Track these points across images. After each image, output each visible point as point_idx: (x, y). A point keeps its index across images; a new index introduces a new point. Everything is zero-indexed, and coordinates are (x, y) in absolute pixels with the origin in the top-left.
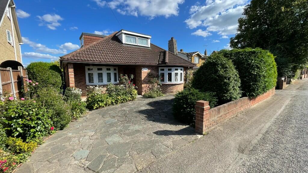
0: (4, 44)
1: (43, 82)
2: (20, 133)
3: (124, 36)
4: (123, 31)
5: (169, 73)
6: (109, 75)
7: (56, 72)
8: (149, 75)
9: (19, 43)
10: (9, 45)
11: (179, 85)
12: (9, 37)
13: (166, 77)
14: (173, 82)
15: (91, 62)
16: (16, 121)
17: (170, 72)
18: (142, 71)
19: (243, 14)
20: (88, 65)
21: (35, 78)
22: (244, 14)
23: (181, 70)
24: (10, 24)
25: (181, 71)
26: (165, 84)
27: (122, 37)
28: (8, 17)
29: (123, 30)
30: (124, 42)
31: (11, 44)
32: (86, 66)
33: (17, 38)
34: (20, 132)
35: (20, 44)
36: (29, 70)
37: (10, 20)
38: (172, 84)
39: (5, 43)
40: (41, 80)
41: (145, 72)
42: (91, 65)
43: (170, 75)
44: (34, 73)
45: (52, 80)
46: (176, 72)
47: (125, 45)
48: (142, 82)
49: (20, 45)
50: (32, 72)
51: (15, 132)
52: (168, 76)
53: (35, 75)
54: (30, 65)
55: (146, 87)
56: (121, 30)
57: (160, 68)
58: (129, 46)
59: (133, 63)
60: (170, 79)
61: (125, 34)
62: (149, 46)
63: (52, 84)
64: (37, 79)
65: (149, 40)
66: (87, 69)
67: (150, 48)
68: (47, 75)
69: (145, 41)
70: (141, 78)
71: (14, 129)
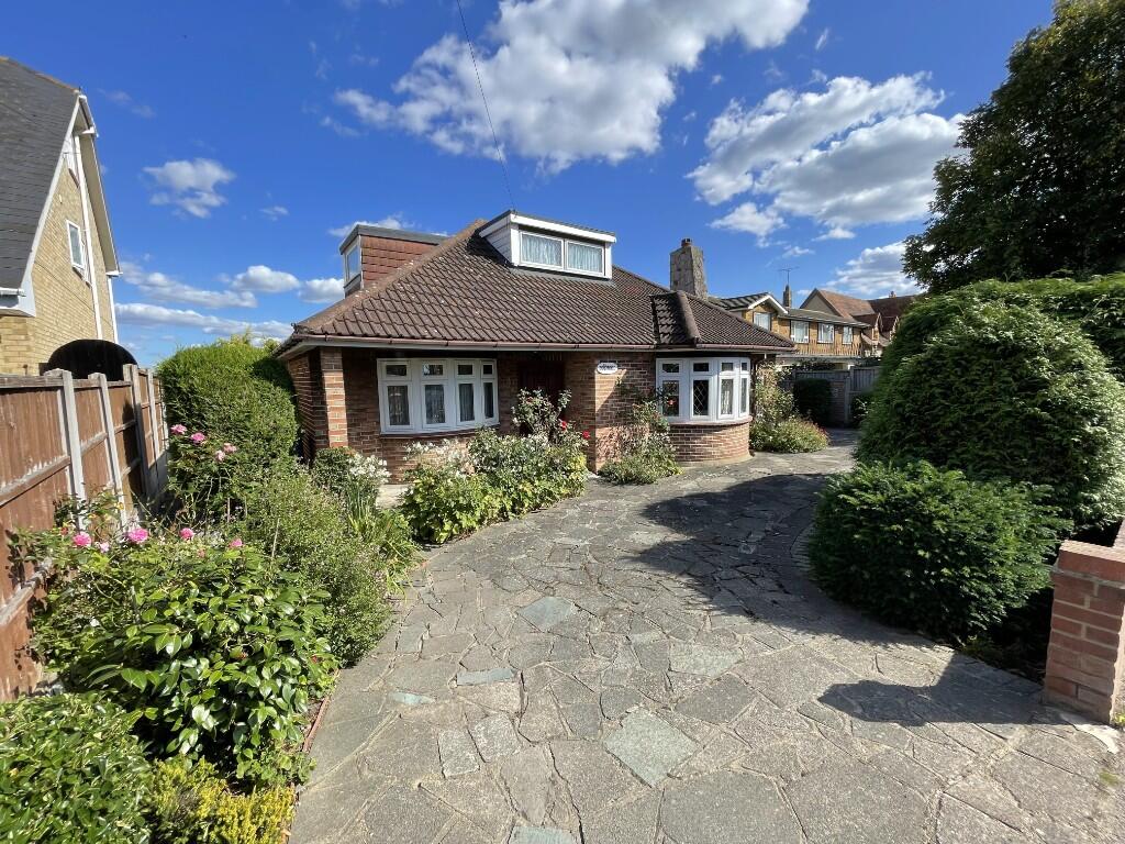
0: (61, 275)
1: (230, 429)
2: (206, 731)
3: (515, 235)
4: (514, 218)
5: (696, 383)
6: (466, 392)
7: (275, 386)
8: (622, 391)
9: (107, 270)
10: (76, 277)
11: (737, 429)
12: (76, 248)
13: (688, 398)
14: (716, 416)
15: (398, 344)
16: (182, 667)
17: (701, 376)
18: (597, 377)
19: (957, 145)
20: (390, 353)
21: (199, 415)
22: (964, 145)
23: (744, 366)
24: (76, 198)
25: (744, 372)
26: (683, 427)
27: (510, 243)
28: (70, 171)
29: (514, 212)
30: (516, 258)
31: (80, 276)
32: (378, 360)
33: (100, 254)
34: (202, 729)
35: (110, 276)
36: (170, 381)
37: (77, 185)
38: (710, 427)
39: (61, 270)
40: (222, 420)
41: (607, 378)
42: (399, 354)
43: (702, 389)
44: (192, 392)
45: (261, 423)
46: (725, 375)
47: (520, 272)
48: (597, 419)
49: (110, 280)
50: (184, 387)
51: (181, 729)
52: (696, 393)
53: (197, 400)
54: (176, 360)
55: (611, 437)
56: (508, 213)
57: (660, 362)
58: (534, 274)
59: (566, 342)
60: (702, 405)
61: (522, 227)
62: (609, 275)
63: (261, 435)
64: (203, 418)
65: (608, 251)
66: (384, 370)
67: (609, 284)
68: (243, 403)
69: (591, 255)
70: (594, 403)
71: (175, 715)
